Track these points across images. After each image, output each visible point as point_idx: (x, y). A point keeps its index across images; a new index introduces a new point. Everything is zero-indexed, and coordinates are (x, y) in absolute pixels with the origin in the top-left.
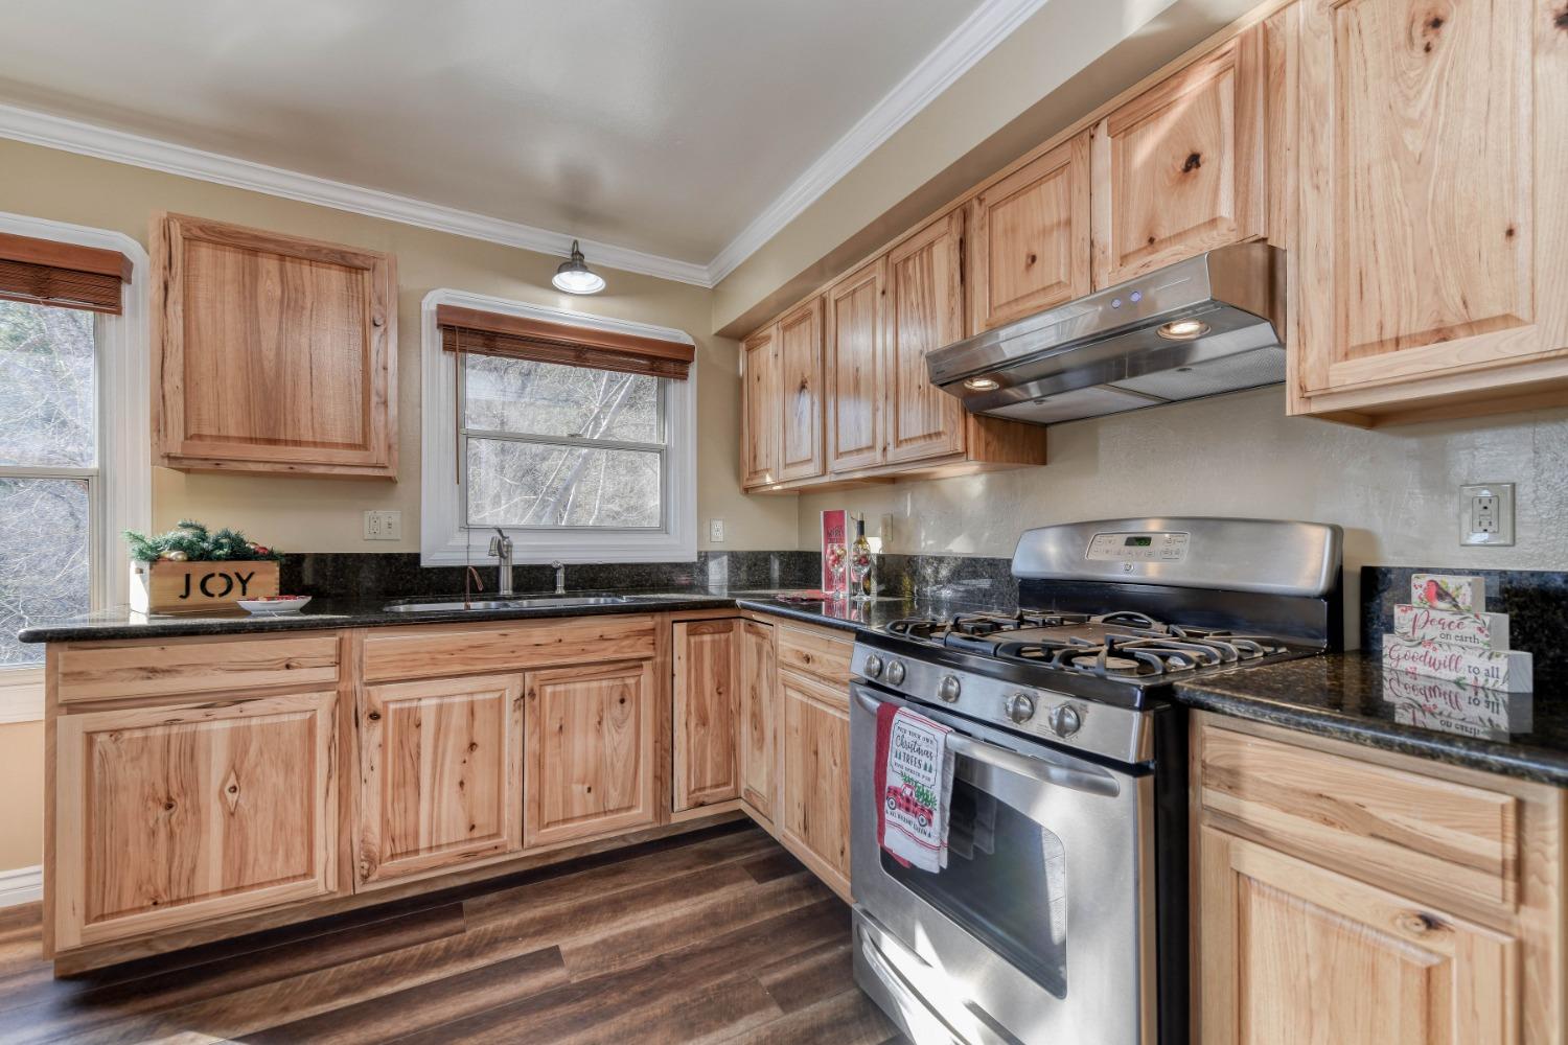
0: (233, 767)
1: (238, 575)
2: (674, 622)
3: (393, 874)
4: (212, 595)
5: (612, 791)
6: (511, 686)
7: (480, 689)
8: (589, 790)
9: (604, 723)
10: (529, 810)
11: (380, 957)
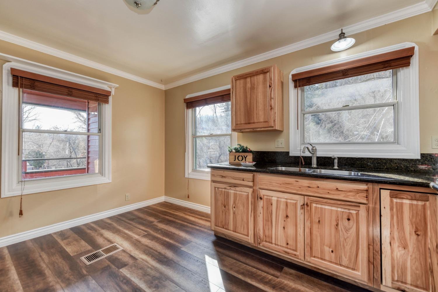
0: (234, 202)
1: (244, 156)
2: (380, 189)
3: (266, 246)
4: (239, 161)
5: (343, 257)
6: (300, 200)
7: (289, 198)
8: (332, 252)
9: (339, 226)
10: (307, 247)
11: (255, 269)
